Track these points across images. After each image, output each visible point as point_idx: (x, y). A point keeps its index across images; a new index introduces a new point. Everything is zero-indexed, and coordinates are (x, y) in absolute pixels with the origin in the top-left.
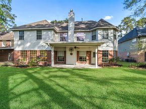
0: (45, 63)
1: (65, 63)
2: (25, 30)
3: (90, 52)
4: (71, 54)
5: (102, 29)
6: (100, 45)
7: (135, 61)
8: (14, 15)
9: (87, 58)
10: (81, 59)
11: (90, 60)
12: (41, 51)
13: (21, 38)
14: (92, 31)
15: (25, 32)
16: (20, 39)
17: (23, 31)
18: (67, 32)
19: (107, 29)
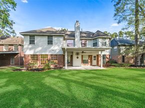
0: (56, 66)
1: (72, 66)
2: (36, 35)
3: (92, 56)
4: (78, 58)
5: (102, 38)
6: (104, 51)
7: (116, 63)
8: (12, 21)
9: (89, 61)
10: (84, 62)
11: (91, 62)
12: (51, 55)
13: (32, 42)
14: (93, 39)
15: (35, 37)
16: (30, 44)
17: (34, 36)
18: (74, 39)
19: (105, 38)
